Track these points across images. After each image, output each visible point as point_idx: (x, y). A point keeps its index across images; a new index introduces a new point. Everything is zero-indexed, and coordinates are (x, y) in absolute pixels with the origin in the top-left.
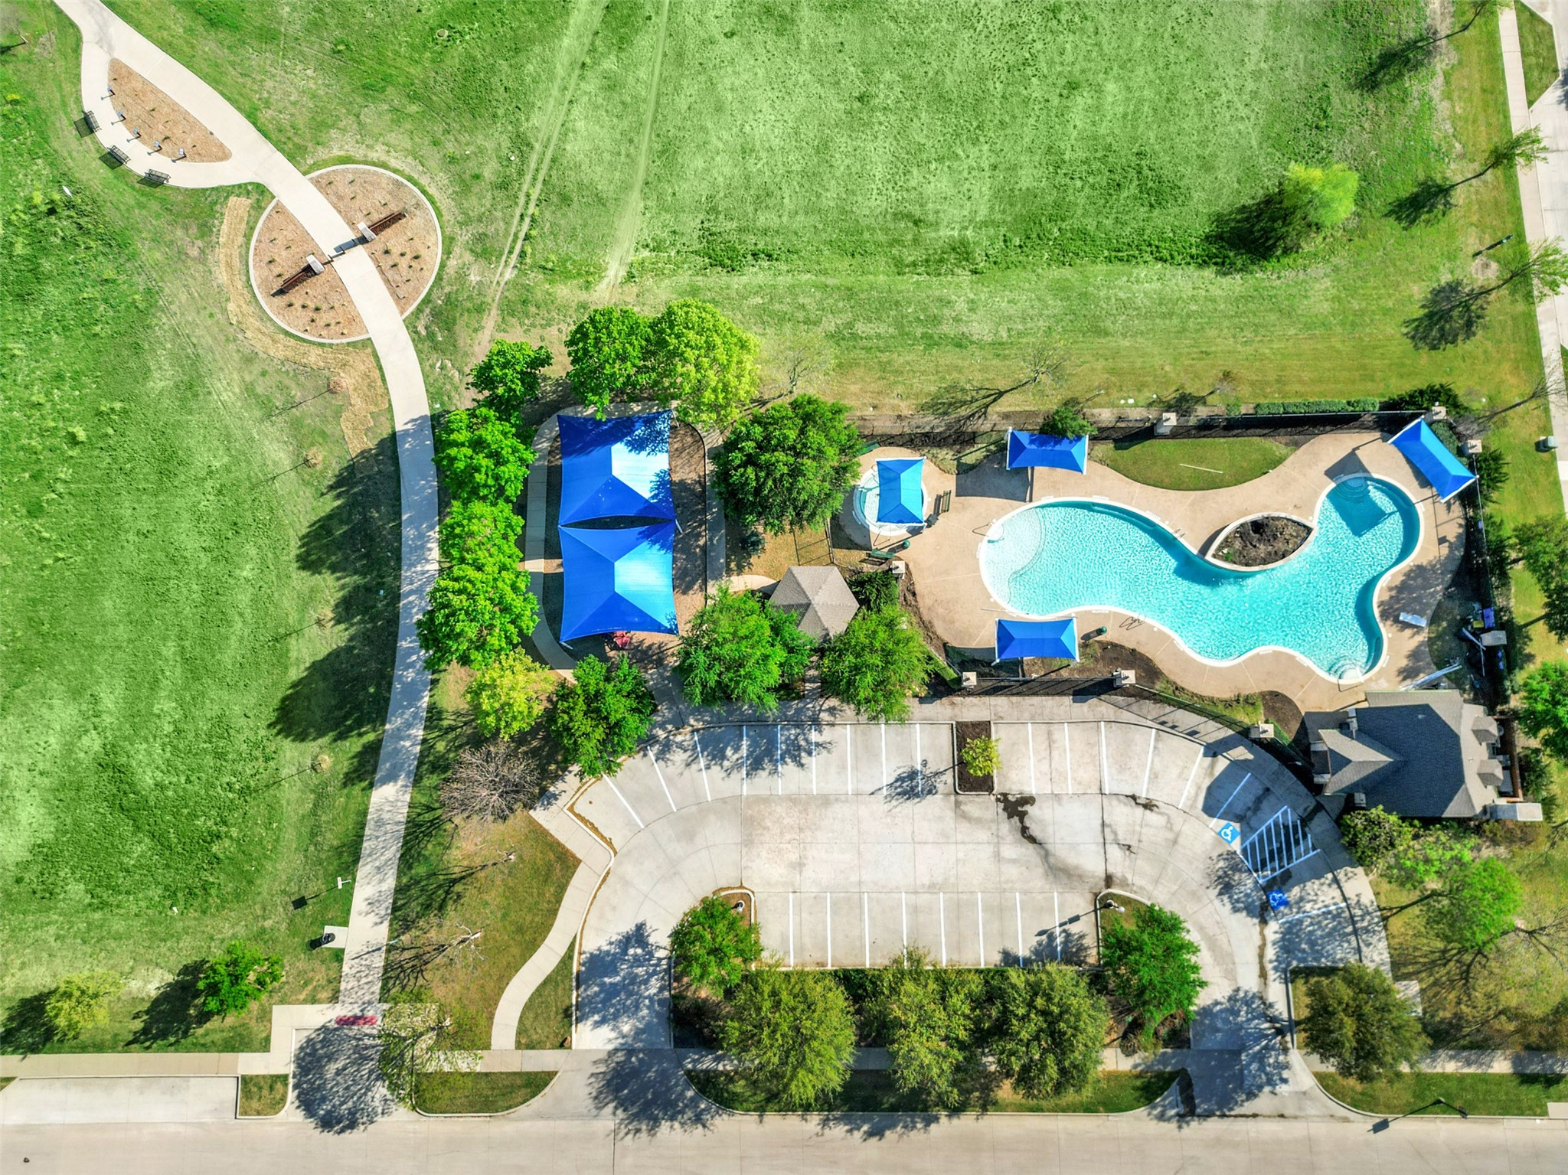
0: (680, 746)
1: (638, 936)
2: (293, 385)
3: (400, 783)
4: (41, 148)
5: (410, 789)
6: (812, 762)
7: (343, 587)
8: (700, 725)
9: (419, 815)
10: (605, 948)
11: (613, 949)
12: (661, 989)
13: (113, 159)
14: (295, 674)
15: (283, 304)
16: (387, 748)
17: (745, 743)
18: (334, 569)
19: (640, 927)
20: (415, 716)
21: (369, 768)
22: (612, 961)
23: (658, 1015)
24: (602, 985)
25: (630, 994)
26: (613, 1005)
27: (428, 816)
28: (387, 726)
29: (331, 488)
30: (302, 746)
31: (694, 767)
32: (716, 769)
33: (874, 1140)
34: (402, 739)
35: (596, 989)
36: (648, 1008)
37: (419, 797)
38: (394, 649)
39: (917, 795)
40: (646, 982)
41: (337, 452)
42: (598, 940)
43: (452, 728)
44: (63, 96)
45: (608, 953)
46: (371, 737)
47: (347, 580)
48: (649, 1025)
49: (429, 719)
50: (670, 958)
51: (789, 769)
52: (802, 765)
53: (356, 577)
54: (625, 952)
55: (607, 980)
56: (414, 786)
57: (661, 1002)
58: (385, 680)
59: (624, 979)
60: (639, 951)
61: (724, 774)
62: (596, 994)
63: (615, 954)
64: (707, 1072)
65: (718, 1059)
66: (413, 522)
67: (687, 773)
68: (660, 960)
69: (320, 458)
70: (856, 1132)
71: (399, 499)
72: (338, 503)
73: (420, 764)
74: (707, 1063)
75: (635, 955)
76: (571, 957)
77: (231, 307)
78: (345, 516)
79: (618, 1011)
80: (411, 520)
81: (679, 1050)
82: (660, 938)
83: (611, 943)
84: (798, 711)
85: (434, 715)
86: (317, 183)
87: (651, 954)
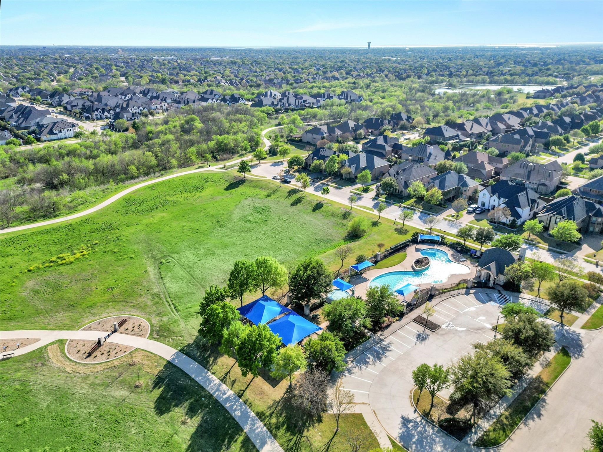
0: (352, 367)
1: (405, 421)
2: (113, 373)
3: (269, 442)
5: (275, 441)
6: (392, 348)
8: (352, 359)
9: (288, 445)
10: (401, 431)
11: (404, 430)
12: (433, 429)
15: (92, 358)
16: (252, 437)
17: (369, 356)
19: (403, 418)
20: (253, 420)
21: (251, 447)
22: (408, 433)
23: (442, 436)
24: (414, 443)
25: (426, 438)
26: (426, 446)
27: (292, 443)
28: (245, 431)
29: (154, 388)
31: (363, 369)
32: (369, 366)
33: (542, 417)
34: (255, 429)
35: (414, 446)
36: (437, 437)
37: (281, 441)
38: (224, 409)
39: (426, 338)
40: (425, 431)
41: (148, 377)
42: (396, 432)
43: (272, 413)
45: (403, 432)
46: (241, 438)
47: (185, 404)
48: (443, 442)
49: (260, 418)
50: (423, 418)
51: (388, 354)
52: (391, 351)
53: (188, 401)
54: (408, 428)
55: (414, 440)
56: (276, 439)
57: (437, 432)
58: (230, 419)
59: (418, 435)
60: (412, 424)
61: (374, 366)
62: (417, 447)
63: (406, 431)
64: (478, 440)
65: (476, 433)
66: (198, 376)
67: (362, 372)
68: (421, 421)
69: (142, 382)
70: (535, 420)
71: (186, 374)
72: (161, 389)
73: (271, 432)
74: (475, 438)
75: (412, 426)
76: (394, 442)
77: (67, 370)
78: (168, 390)
79: (429, 446)
80: (196, 376)
81: (463, 440)
82: (412, 415)
83: (401, 429)
84: (373, 340)
85: (260, 415)
86: (85, 330)
87: (415, 422)
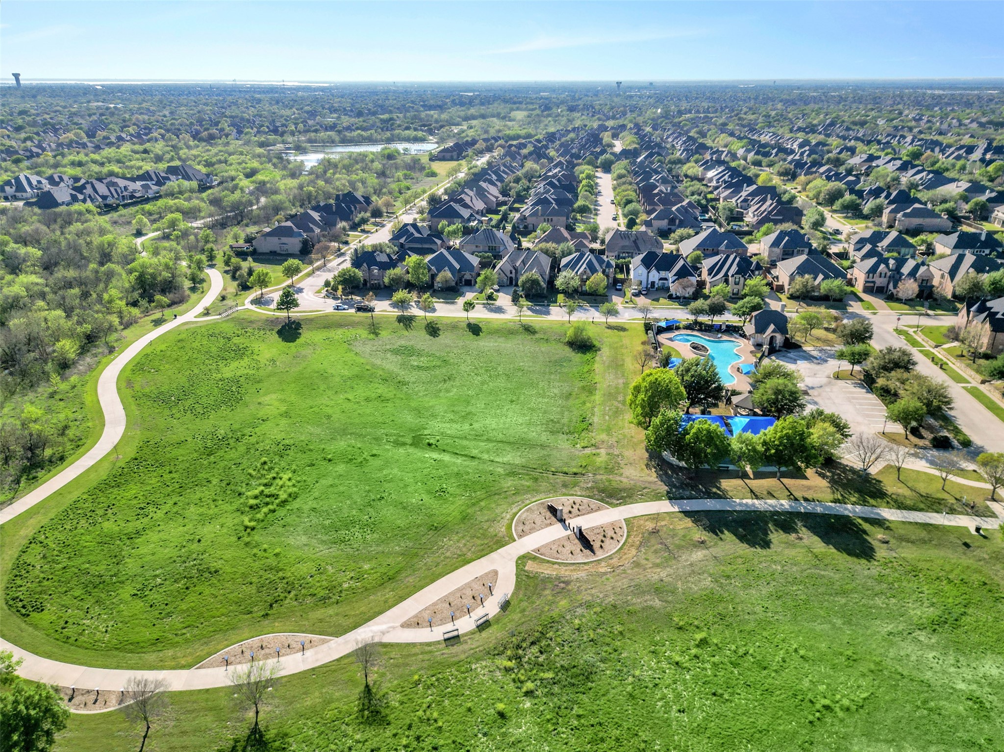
2: (654, 548)
3: (879, 512)
4: (464, 666)
5: (881, 509)
7: (776, 530)
9: (893, 506)
13: (484, 626)
14: (833, 550)
15: (601, 550)
16: (862, 516)
18: (766, 534)
20: (840, 508)
21: (876, 521)
28: (851, 515)
29: (717, 535)
30: (877, 549)
34: (855, 512)
37: (883, 506)
38: (806, 513)
41: (693, 532)
43: (842, 495)
44: (422, 653)
46: (859, 521)
47: (771, 530)
49: (840, 503)
53: (769, 527)
56: (878, 508)
58: (823, 516)
66: (731, 506)
69: (699, 538)
72: (726, 532)
73: (866, 506)
77: (603, 570)
78: (733, 530)
85: (837, 501)
86: (520, 536)
